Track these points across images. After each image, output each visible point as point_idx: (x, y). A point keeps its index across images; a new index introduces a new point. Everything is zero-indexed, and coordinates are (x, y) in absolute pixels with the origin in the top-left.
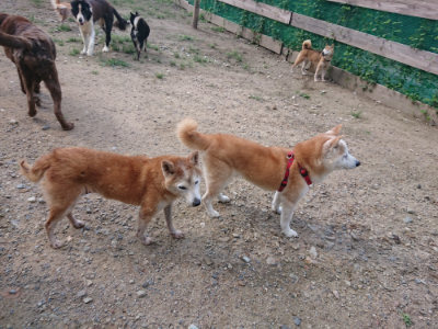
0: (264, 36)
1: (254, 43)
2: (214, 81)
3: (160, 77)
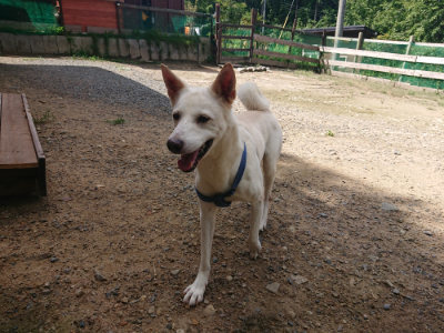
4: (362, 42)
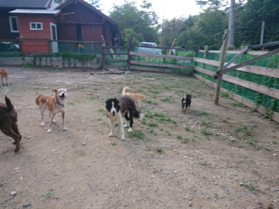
0: (276, 113)
1: (267, 118)
2: (209, 158)
3: (159, 151)
4: (207, 53)
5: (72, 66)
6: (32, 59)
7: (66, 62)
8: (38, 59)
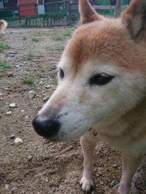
5: (49, 24)
6: (25, 20)
7: (45, 21)
8: (29, 20)
